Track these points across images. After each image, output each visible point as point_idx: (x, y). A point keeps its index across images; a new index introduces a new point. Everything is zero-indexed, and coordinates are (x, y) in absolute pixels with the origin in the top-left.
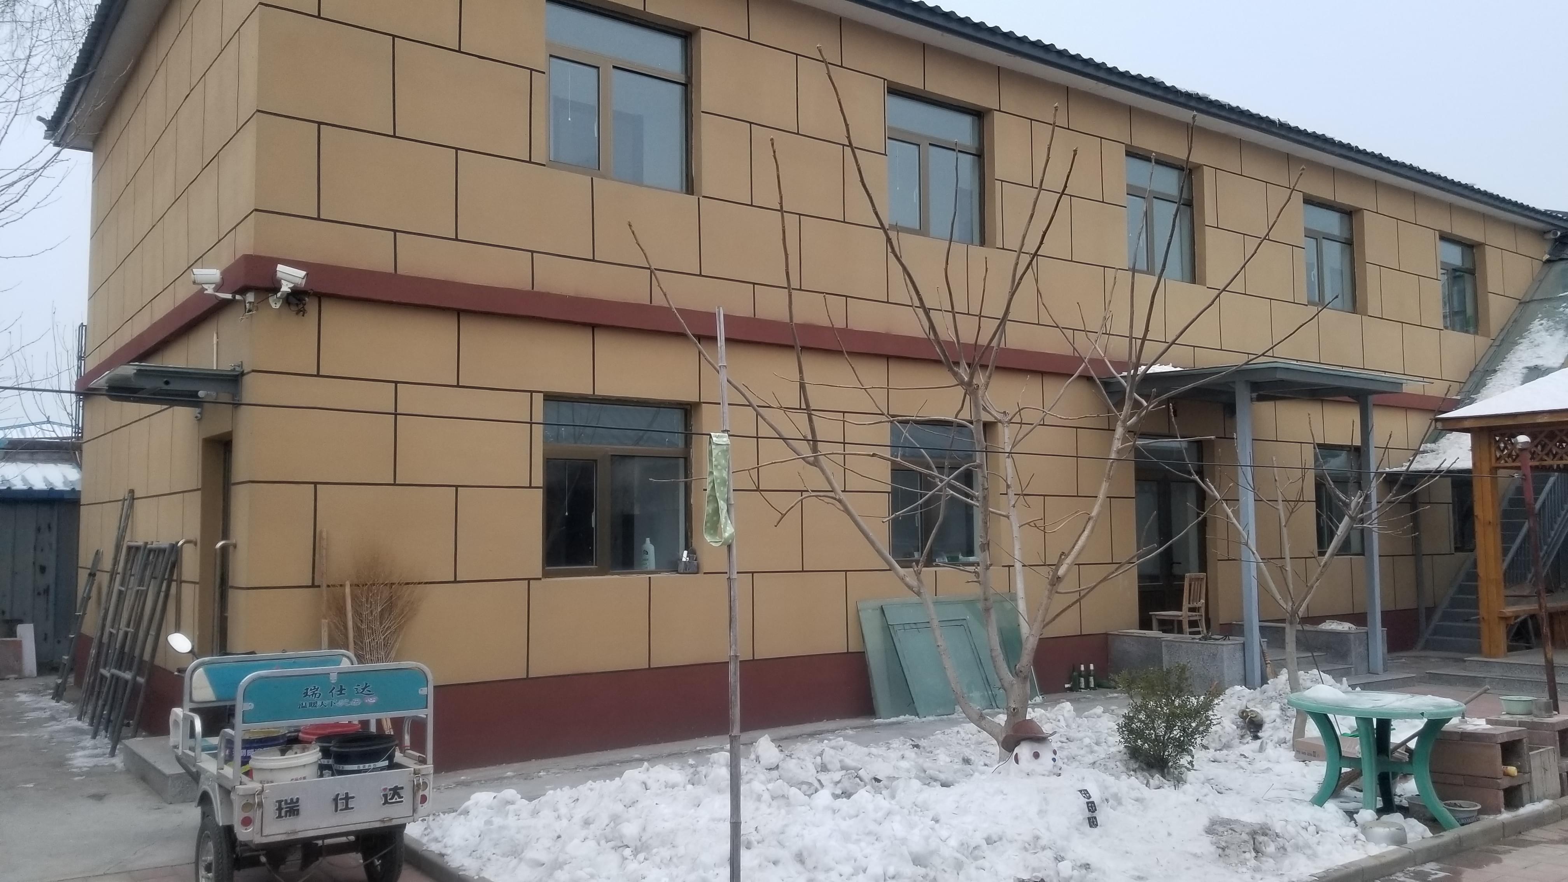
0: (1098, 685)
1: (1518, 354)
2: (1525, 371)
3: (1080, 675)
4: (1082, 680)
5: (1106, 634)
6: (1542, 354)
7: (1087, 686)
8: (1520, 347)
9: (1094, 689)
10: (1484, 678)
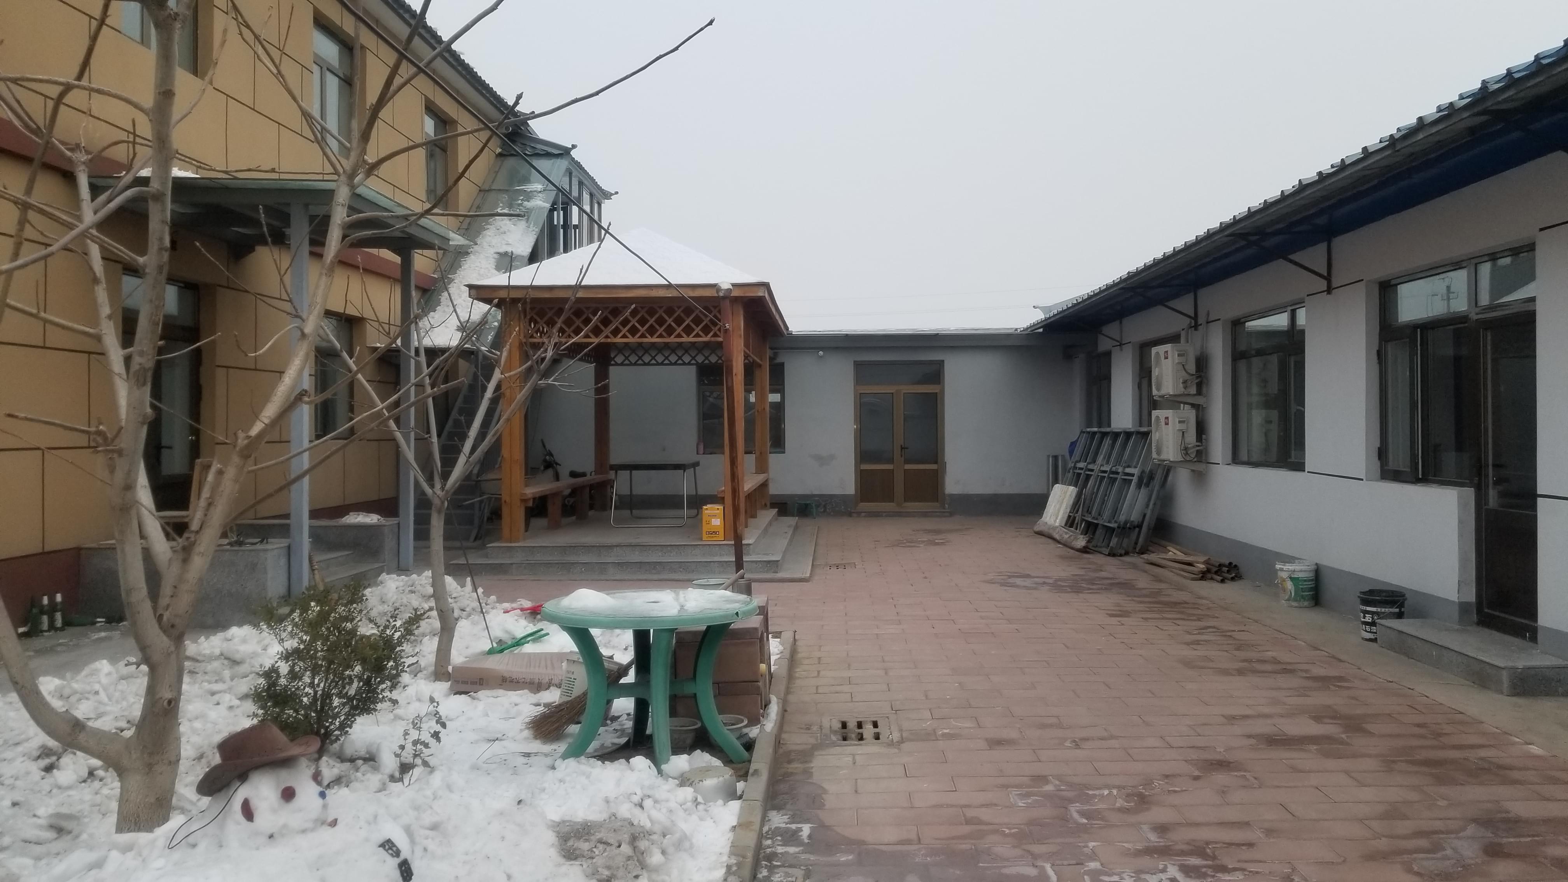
0: (67, 623)
1: (488, 239)
2: (496, 256)
3: (42, 612)
4: (45, 618)
5: (78, 549)
6: (510, 241)
7: (52, 627)
8: (487, 232)
9: (62, 629)
10: (512, 564)
